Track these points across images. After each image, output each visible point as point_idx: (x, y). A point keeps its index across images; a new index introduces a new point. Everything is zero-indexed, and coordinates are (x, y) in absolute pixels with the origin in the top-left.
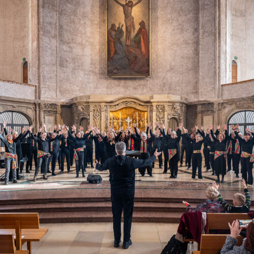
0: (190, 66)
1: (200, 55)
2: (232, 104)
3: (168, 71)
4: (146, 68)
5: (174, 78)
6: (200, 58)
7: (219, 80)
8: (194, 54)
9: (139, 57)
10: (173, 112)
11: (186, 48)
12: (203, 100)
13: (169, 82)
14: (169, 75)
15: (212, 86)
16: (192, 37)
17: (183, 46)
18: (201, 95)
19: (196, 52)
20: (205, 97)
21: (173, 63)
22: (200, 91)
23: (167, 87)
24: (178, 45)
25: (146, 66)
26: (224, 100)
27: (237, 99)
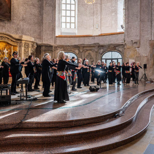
0: (36, 21)
1: (44, 16)
2: (62, 48)
3: (20, 20)
4: (8, 14)
5: (25, 26)
6: (44, 18)
7: (55, 33)
8: (39, 14)
9: (4, 4)
10: (33, 49)
11: (33, 8)
12: (45, 43)
13: (22, 28)
14: (21, 23)
15: (51, 36)
16: (37, 3)
17: (31, 6)
18: (44, 40)
19: (40, 13)
20: (46, 42)
21: (25, 16)
22: (43, 38)
23: (20, 31)
24: (28, 5)
25: (8, 12)
26: (57, 45)
27: (65, 45)
